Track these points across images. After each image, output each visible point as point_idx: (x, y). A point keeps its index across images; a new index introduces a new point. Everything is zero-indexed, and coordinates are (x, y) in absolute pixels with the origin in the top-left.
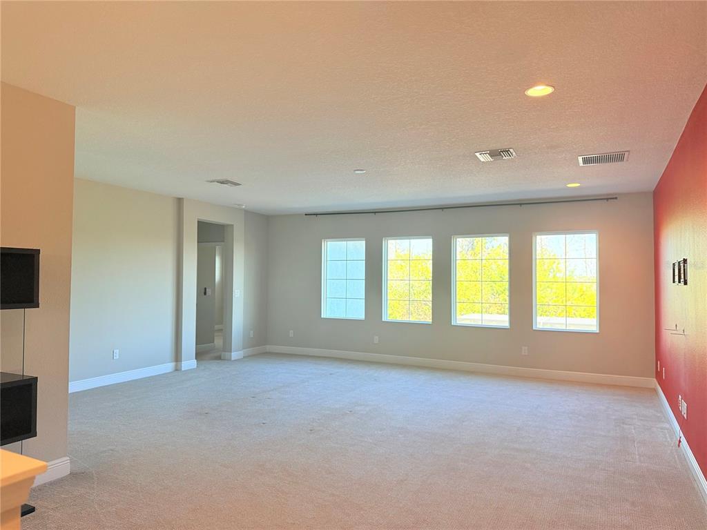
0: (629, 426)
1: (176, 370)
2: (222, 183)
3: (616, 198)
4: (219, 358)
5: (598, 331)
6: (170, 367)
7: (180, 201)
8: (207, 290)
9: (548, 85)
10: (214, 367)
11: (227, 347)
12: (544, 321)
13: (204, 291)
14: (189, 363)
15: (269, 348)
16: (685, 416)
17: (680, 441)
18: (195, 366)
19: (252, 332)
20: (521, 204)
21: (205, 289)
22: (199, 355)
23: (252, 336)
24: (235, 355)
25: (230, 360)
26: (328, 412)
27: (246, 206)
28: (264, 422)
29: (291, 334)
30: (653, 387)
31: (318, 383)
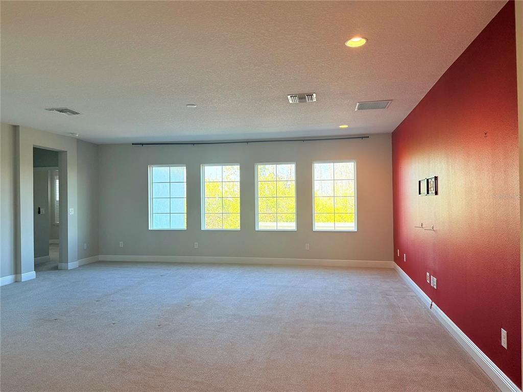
0: (391, 297)
1: (16, 281)
2: (62, 111)
3: (368, 137)
4: (56, 268)
5: (356, 231)
6: (9, 279)
7: (15, 129)
8: (41, 209)
9: (363, 38)
10: (53, 276)
11: (64, 258)
12: (320, 225)
13: (38, 211)
14: (28, 274)
15: (101, 257)
16: (435, 287)
17: (431, 305)
18: (35, 277)
19: (85, 244)
20: (304, 140)
21: (39, 208)
22: (38, 267)
23: (85, 248)
24: (71, 265)
25: (67, 269)
26: (169, 308)
27: (79, 135)
28: (114, 322)
29: (121, 244)
30: (393, 267)
31: (153, 284)
